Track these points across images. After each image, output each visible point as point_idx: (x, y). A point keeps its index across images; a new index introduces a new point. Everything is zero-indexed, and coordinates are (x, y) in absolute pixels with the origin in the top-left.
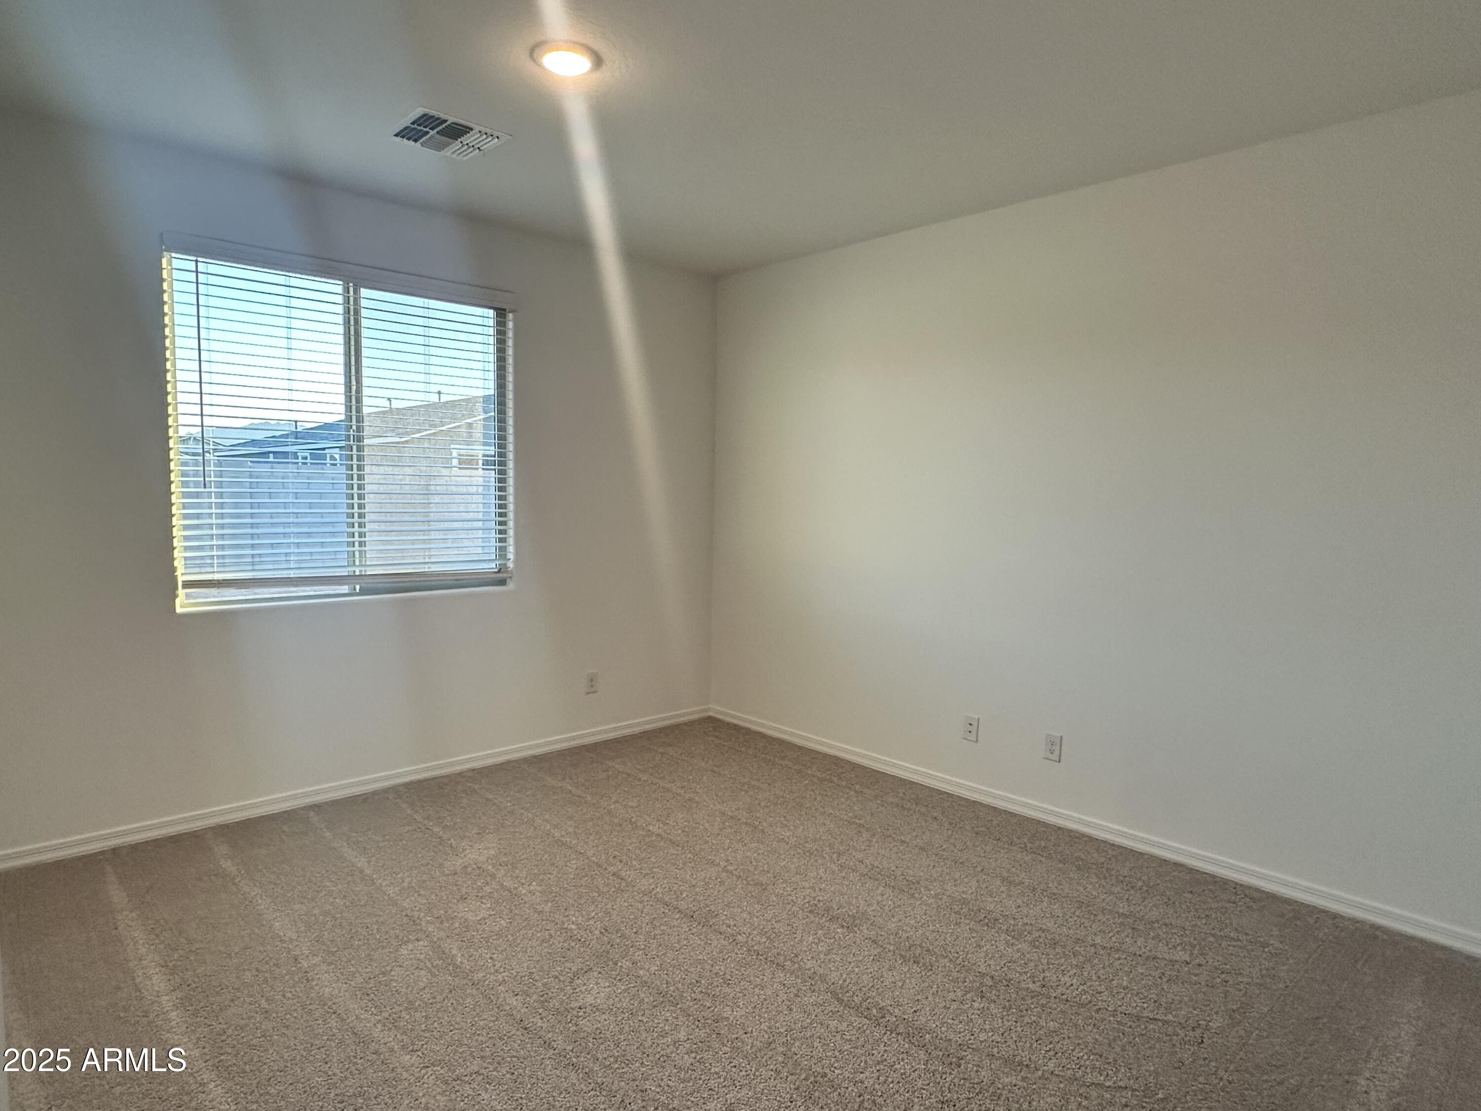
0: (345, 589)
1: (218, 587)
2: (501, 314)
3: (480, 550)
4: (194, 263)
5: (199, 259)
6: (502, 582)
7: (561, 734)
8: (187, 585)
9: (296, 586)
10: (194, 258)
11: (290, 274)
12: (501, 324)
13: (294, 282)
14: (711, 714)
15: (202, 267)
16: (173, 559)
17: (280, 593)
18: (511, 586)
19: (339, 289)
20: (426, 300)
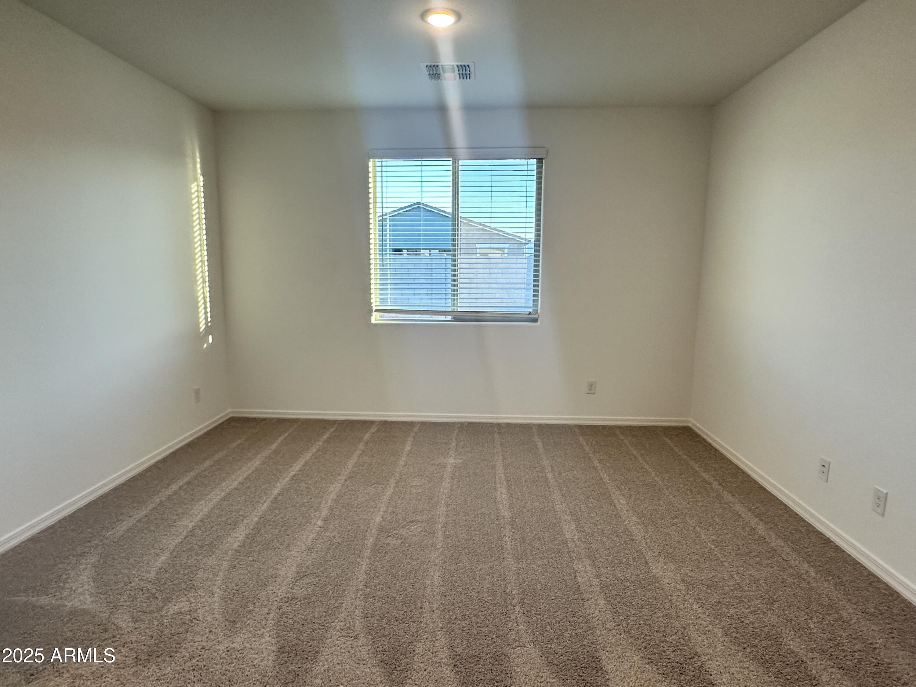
0: (449, 318)
1: (389, 313)
2: (540, 161)
3: (523, 301)
4: (381, 162)
5: (383, 160)
6: (535, 320)
7: (570, 415)
8: (377, 311)
9: (422, 314)
10: (380, 160)
11: (423, 160)
12: (539, 167)
13: (424, 163)
14: (690, 425)
15: (384, 163)
16: (371, 299)
17: (427, 318)
18: (539, 323)
19: (450, 163)
20: (490, 161)
